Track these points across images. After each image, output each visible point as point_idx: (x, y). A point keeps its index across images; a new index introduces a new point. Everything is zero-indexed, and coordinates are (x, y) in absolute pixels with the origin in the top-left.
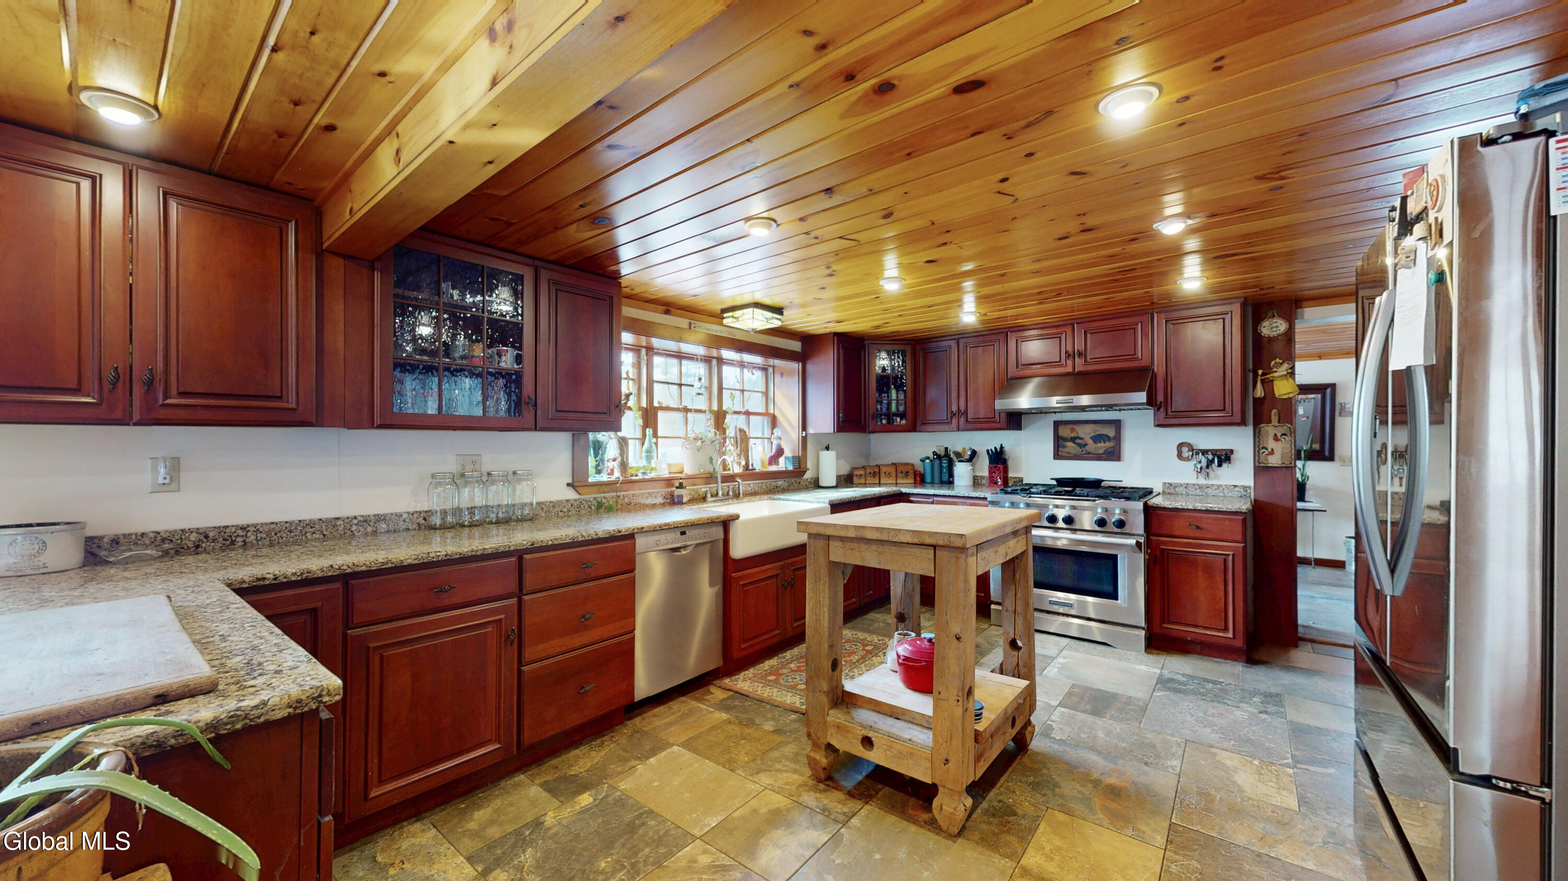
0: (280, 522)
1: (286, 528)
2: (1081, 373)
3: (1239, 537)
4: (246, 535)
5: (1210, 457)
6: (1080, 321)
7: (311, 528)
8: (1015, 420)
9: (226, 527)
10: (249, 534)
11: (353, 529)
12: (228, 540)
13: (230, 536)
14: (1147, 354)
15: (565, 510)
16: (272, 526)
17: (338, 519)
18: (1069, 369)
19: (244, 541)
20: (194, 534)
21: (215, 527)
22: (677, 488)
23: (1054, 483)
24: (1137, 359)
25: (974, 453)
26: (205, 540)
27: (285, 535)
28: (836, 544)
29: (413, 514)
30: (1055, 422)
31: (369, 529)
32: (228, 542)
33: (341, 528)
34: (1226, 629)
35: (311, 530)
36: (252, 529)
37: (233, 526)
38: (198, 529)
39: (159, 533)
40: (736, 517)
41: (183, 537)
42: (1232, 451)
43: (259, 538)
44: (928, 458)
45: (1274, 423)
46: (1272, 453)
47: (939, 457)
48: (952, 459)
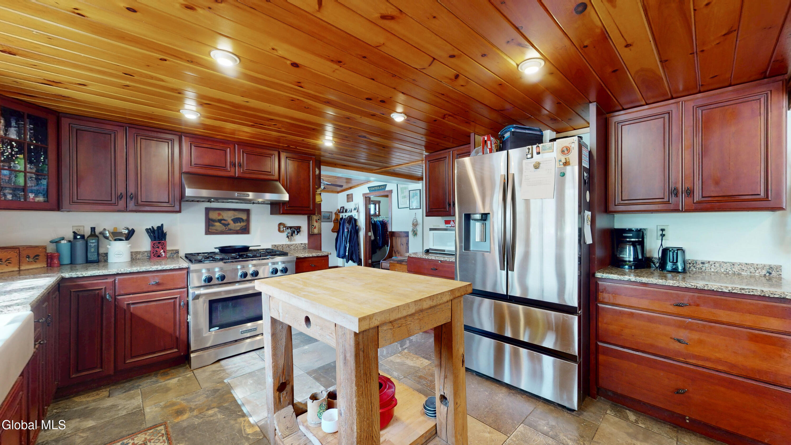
2: (240, 177)
5: (293, 230)
25: (132, 232)
30: (207, 207)
42: (300, 227)
44: (63, 239)
45: (316, 215)
46: (315, 228)
47: (83, 237)
48: (107, 238)
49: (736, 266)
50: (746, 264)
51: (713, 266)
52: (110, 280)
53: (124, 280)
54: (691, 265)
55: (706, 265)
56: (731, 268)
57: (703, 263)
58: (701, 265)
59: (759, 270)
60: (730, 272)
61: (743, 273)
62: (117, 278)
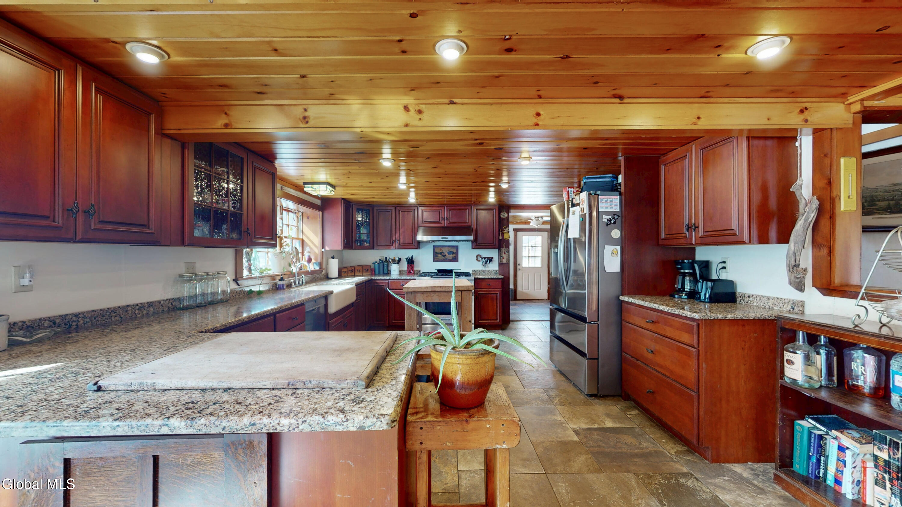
0: (98, 310)
1: (101, 314)
2: (447, 227)
3: (501, 287)
4: (78, 320)
5: (487, 260)
6: (448, 205)
7: (115, 313)
8: (418, 245)
9: (66, 315)
10: (80, 320)
11: (136, 313)
12: (67, 324)
13: (69, 322)
14: (470, 222)
15: (234, 295)
16: (93, 313)
17: (128, 306)
18: (443, 225)
19: (77, 325)
20: (47, 322)
21: (60, 316)
22: (279, 280)
23: (436, 271)
24: (467, 223)
25: (400, 259)
26: (54, 326)
27: (100, 319)
28: (419, 295)
29: (166, 301)
30: (434, 246)
31: (145, 312)
32: (67, 326)
33: (130, 313)
34: (497, 319)
35: (114, 314)
36: (81, 316)
37: (70, 314)
38: (49, 318)
39: (25, 322)
40: (332, 292)
41: (40, 324)
42: (492, 258)
43: (85, 322)
44: (376, 262)
45: (504, 248)
46: (504, 258)
47: (382, 261)
48: (390, 262)
49: (771, 301)
50: (777, 298)
51: (755, 300)
52: (387, 282)
53: (392, 282)
54: (741, 298)
55: (751, 299)
56: (767, 303)
57: (749, 297)
58: (748, 299)
59: (786, 304)
60: (767, 307)
61: (775, 308)
62: (390, 281)
